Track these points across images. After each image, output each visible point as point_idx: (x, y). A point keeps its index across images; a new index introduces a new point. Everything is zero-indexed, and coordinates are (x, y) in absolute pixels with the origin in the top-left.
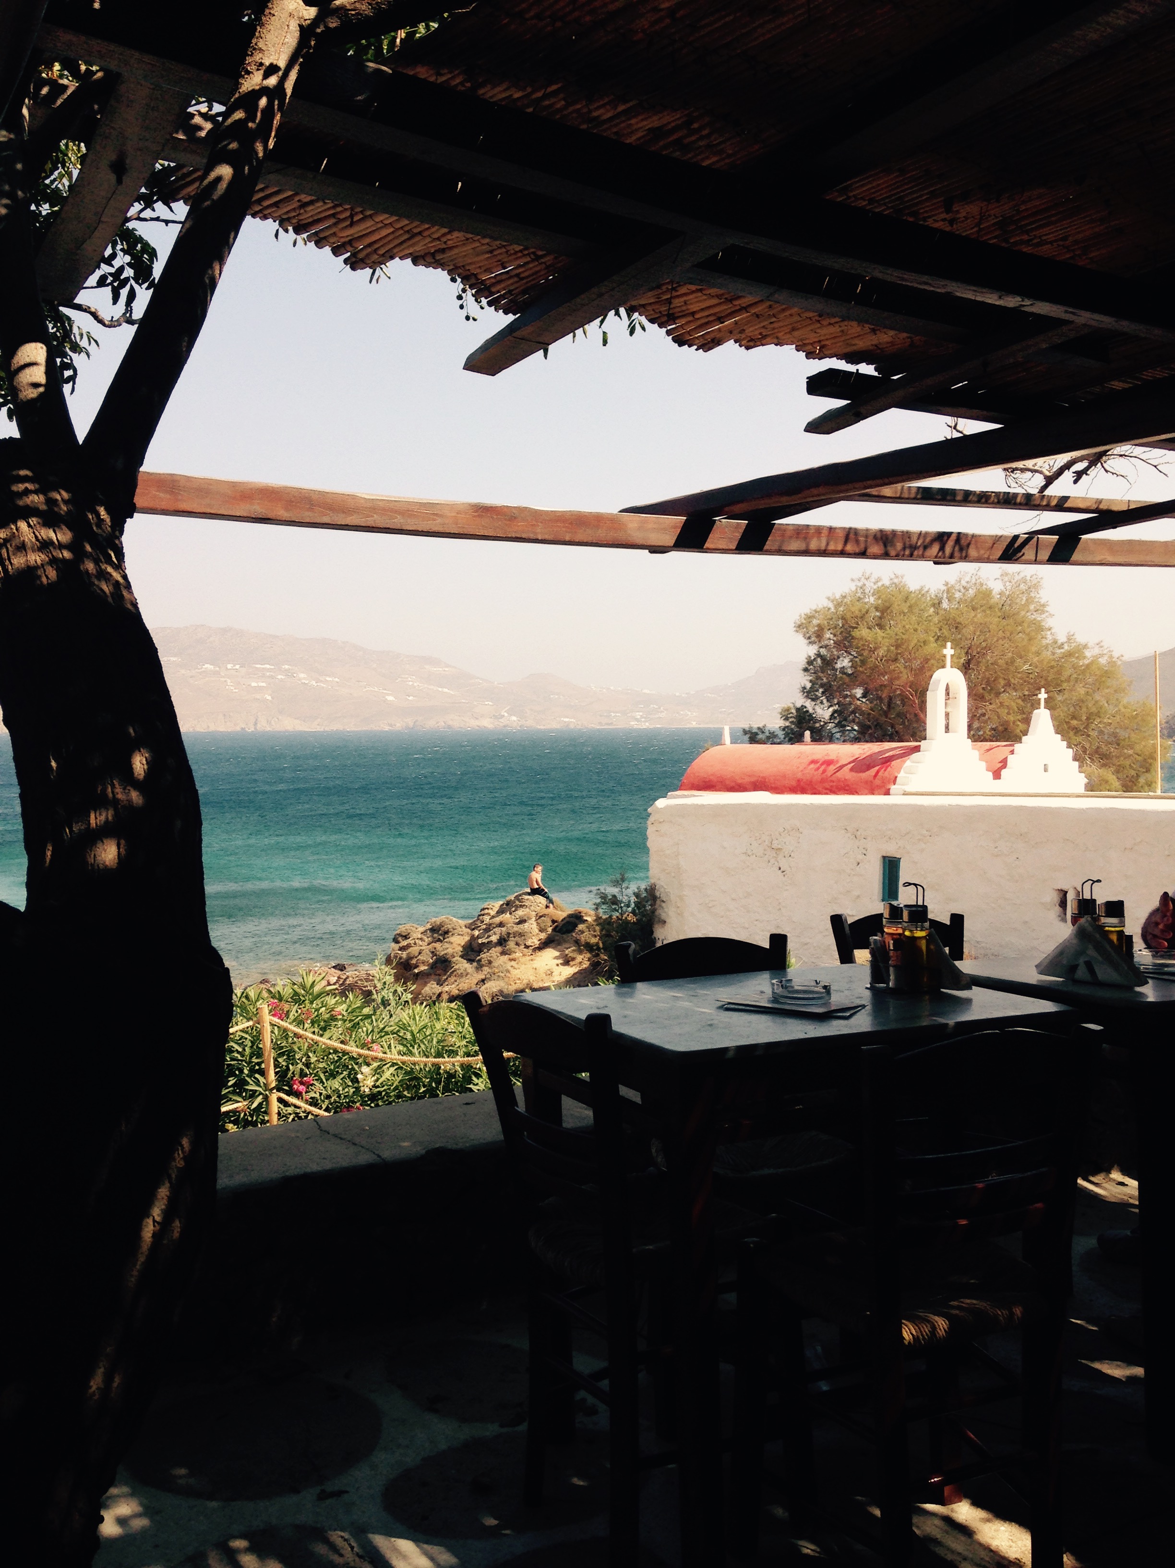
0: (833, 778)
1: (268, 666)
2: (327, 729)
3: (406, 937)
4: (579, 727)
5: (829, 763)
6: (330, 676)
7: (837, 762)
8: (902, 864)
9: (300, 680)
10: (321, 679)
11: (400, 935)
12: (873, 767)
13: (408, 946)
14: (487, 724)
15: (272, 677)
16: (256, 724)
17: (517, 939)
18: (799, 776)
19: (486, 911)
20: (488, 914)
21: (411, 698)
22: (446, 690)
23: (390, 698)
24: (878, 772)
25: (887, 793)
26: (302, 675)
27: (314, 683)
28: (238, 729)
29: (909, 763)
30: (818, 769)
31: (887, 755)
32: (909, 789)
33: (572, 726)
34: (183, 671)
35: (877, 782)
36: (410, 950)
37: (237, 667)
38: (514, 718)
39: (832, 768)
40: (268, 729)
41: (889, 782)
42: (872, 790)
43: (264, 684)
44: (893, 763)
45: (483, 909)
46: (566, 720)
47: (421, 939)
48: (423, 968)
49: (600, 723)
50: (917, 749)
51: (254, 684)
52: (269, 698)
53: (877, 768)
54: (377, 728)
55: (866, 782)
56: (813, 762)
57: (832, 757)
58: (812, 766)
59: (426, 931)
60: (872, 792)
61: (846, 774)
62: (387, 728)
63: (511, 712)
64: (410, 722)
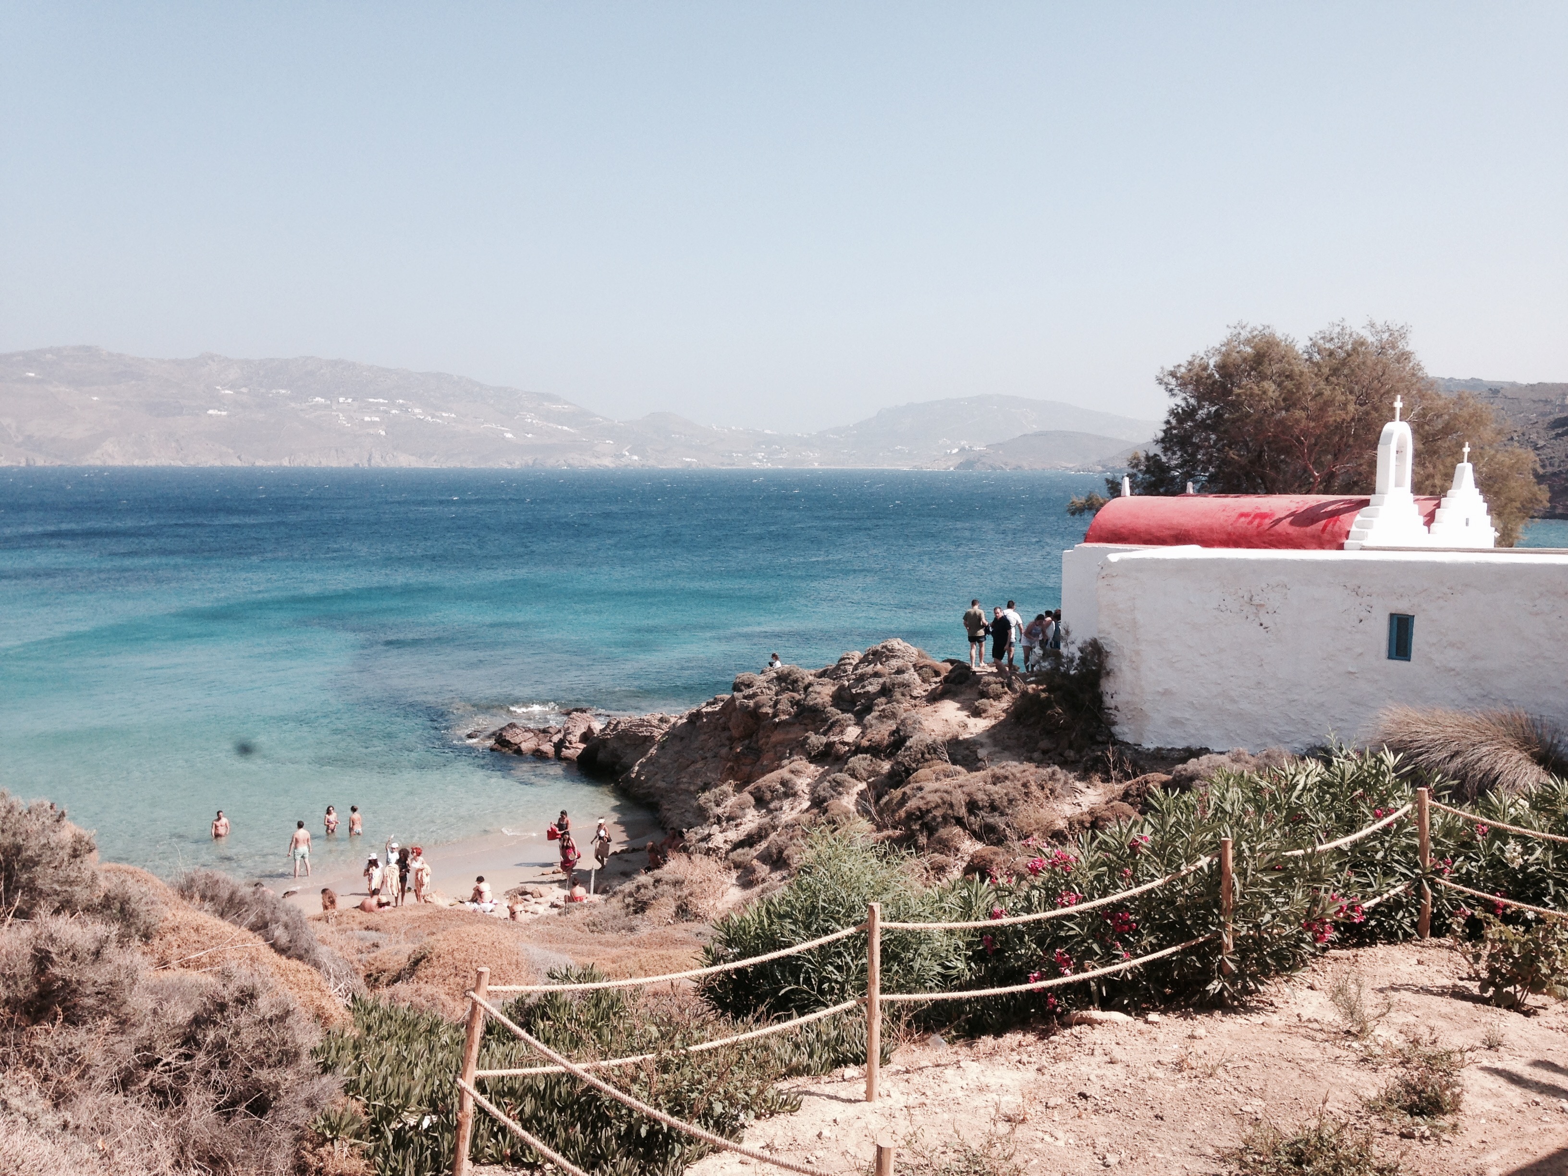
0: (1272, 531)
1: (381, 401)
2: (444, 466)
3: (749, 686)
4: (702, 467)
5: (1263, 516)
6: (445, 412)
7: (1272, 515)
8: (1416, 622)
9: (415, 415)
10: (438, 414)
11: (742, 683)
12: (1318, 521)
13: (754, 695)
14: (607, 463)
15: (386, 412)
16: (369, 460)
17: (902, 689)
18: (1230, 528)
19: (847, 661)
20: (851, 664)
21: (530, 436)
22: (565, 428)
23: (509, 435)
24: (1325, 527)
25: (1341, 547)
26: (417, 411)
27: (429, 418)
28: (351, 464)
29: (1359, 517)
30: (1251, 522)
31: (1330, 508)
32: (1366, 543)
33: (694, 466)
34: (293, 405)
35: (1326, 536)
36: (757, 698)
37: (350, 400)
38: (636, 458)
39: (1267, 521)
40: (384, 465)
41: (1340, 536)
42: (1321, 545)
43: (377, 419)
44: (1341, 517)
45: (844, 659)
46: (688, 460)
47: (769, 688)
48: (784, 717)
49: (722, 464)
50: (1366, 503)
51: (367, 419)
52: (383, 433)
53: (1323, 522)
54: (496, 467)
55: (1313, 536)
56: (1242, 515)
57: (1264, 510)
58: (1243, 519)
59: (772, 680)
60: (1321, 546)
61: (1285, 527)
62: (506, 466)
63: (632, 452)
64: (529, 460)
